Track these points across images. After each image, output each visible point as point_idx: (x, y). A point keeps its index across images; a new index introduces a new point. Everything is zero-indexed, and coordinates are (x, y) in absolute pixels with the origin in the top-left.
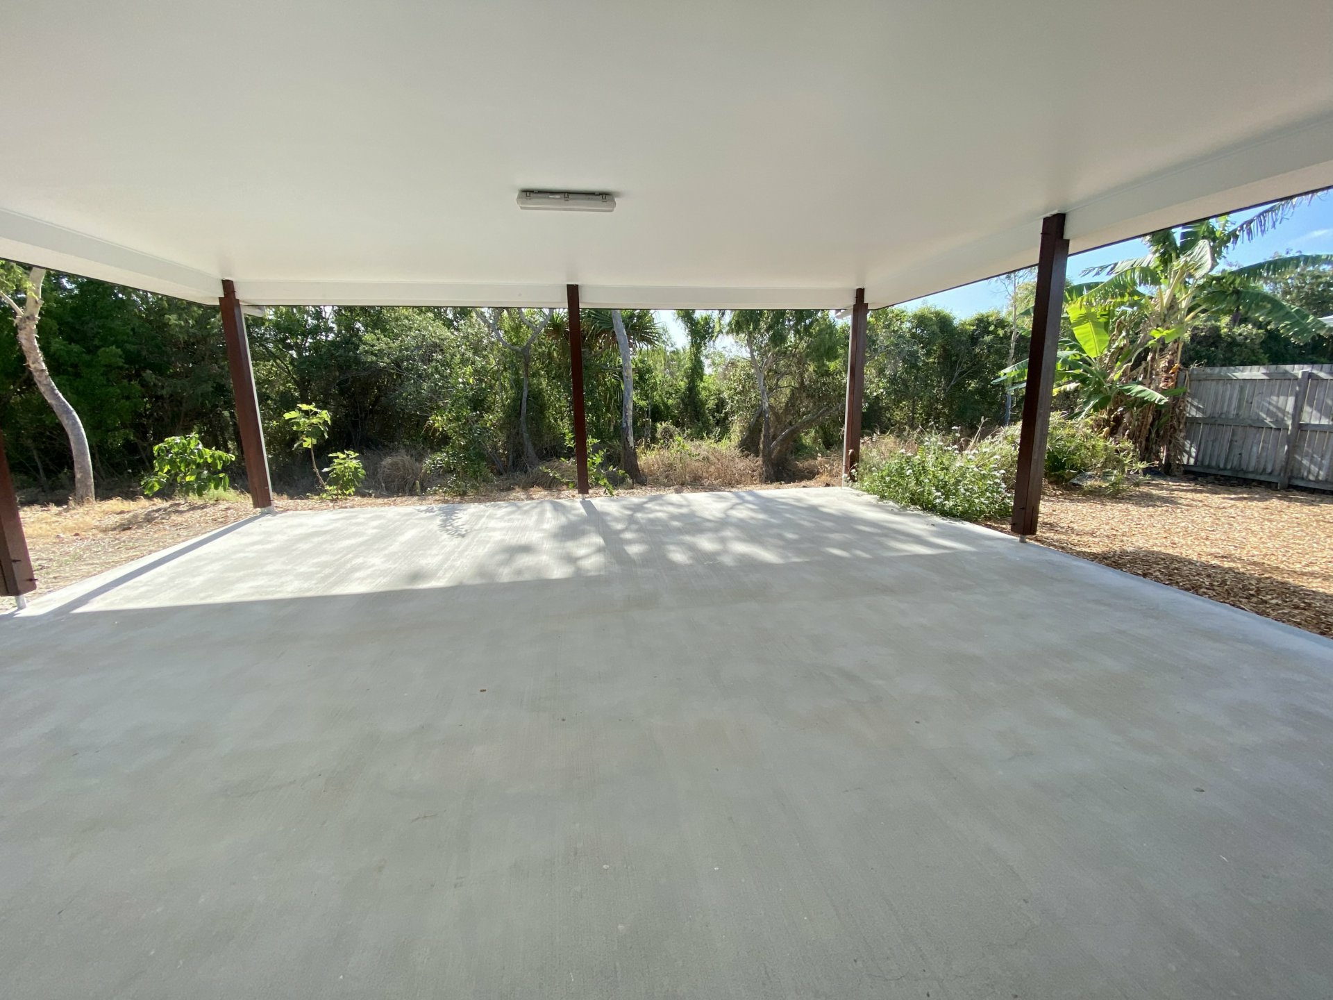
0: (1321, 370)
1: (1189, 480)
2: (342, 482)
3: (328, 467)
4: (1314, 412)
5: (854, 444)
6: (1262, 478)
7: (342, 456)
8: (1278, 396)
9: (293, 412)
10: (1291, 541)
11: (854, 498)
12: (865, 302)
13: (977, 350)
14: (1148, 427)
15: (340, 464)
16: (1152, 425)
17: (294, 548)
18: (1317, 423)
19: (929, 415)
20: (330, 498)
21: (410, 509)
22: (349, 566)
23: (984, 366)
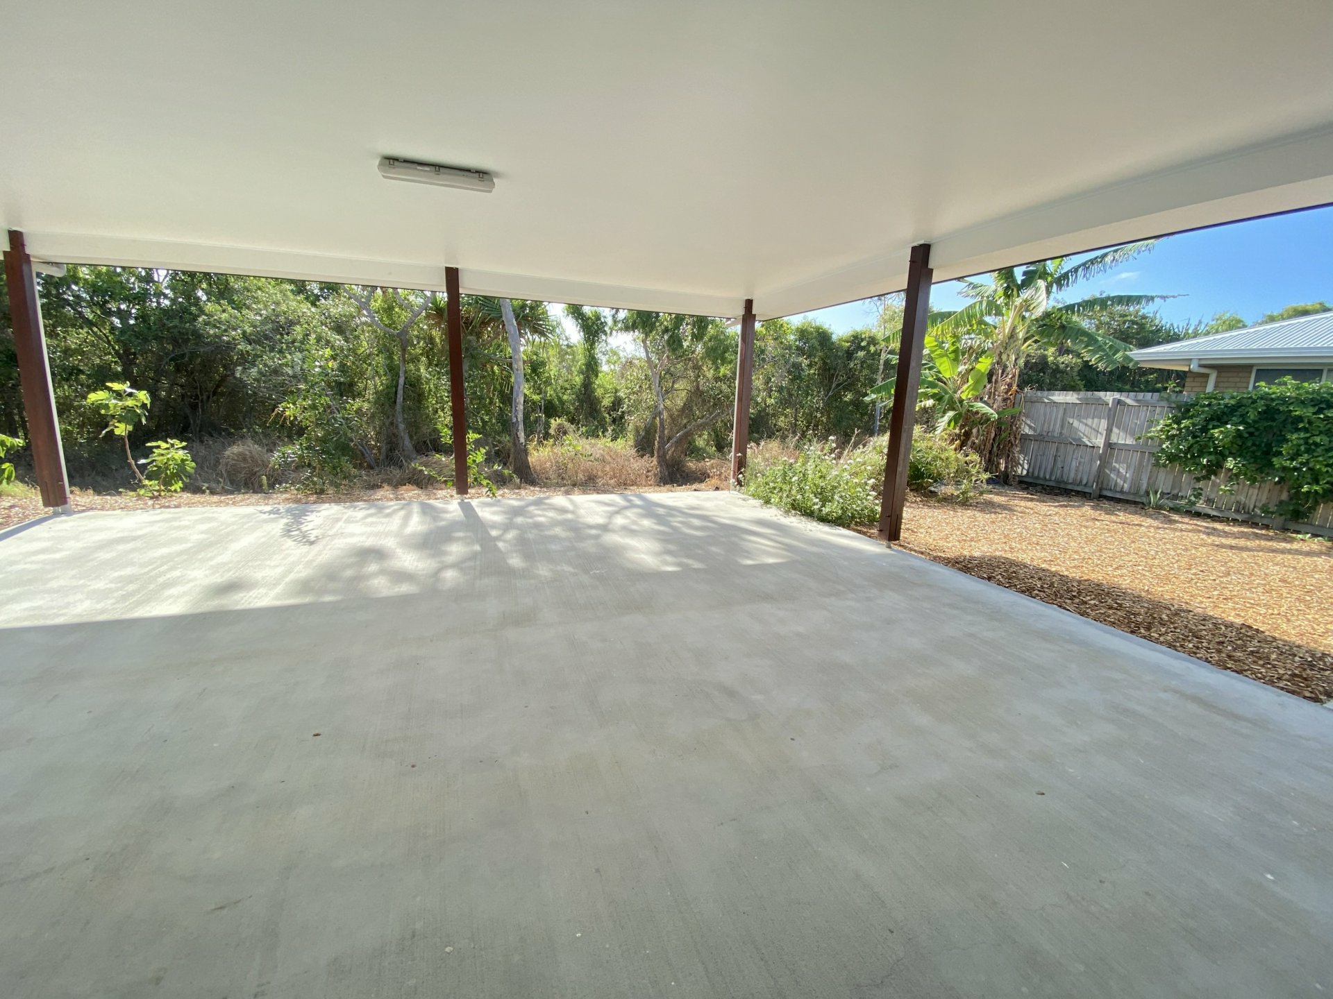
0: (1128, 397)
1: (1023, 489)
2: (165, 477)
3: (147, 457)
4: (1121, 434)
5: (742, 449)
6: (1079, 489)
7: (164, 445)
8: (1093, 418)
9: (100, 393)
10: (1104, 546)
11: (740, 502)
12: (753, 313)
13: (852, 365)
14: (991, 441)
15: (162, 455)
16: (994, 440)
17: (91, 557)
18: (1123, 442)
19: (809, 423)
20: (150, 495)
21: (250, 510)
22: (161, 580)
23: (858, 380)
